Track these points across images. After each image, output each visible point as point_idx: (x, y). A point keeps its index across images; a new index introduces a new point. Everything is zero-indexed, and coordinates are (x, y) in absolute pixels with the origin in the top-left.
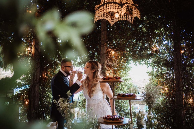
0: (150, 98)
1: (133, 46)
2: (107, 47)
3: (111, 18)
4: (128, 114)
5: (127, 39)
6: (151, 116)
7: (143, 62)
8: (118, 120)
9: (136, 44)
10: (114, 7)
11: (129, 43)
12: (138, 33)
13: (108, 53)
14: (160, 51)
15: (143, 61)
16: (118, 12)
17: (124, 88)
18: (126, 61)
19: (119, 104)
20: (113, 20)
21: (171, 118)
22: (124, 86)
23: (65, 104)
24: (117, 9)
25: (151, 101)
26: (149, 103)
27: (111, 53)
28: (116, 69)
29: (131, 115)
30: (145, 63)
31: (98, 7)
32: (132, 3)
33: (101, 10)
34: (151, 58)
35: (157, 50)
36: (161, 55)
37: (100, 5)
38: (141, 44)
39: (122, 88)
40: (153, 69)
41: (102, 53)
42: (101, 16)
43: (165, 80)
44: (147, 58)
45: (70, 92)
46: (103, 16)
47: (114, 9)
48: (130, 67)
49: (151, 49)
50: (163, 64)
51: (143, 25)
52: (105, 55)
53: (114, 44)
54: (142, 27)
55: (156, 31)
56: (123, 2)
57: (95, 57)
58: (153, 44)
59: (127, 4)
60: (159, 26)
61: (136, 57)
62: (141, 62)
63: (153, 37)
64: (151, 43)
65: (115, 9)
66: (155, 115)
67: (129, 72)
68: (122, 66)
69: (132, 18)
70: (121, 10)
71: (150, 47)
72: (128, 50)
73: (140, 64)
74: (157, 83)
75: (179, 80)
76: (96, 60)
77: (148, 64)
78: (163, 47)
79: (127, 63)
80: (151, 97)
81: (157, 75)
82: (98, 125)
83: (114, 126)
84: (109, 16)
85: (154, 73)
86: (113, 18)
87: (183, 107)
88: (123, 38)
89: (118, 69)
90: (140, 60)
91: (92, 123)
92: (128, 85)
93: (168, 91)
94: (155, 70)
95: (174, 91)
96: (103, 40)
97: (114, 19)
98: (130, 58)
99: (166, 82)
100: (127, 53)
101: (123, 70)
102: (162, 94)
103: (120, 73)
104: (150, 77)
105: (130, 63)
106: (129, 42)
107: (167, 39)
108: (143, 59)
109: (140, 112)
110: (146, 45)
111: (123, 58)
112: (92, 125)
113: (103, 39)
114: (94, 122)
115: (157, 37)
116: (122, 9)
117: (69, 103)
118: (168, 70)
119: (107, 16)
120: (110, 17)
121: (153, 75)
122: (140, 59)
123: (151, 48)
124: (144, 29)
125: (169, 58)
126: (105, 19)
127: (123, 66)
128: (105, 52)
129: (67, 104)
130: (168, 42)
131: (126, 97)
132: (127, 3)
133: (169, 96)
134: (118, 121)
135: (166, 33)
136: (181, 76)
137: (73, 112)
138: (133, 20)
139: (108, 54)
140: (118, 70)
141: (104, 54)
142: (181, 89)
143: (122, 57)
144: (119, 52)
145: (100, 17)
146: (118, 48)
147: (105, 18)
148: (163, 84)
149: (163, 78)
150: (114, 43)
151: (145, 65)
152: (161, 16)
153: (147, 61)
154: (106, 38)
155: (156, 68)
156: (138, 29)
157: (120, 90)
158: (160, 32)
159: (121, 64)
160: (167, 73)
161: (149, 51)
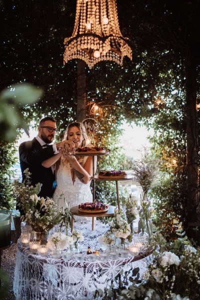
0: (145, 176)
1: (126, 98)
2: (87, 99)
3: (89, 57)
4: (115, 200)
5: (116, 87)
6: (146, 203)
7: (141, 122)
8: (100, 209)
9: (130, 95)
10: (92, 42)
11: (121, 93)
12: (133, 78)
13: (89, 108)
14: (166, 105)
15: (141, 120)
16: (98, 50)
17: (112, 162)
18: (116, 121)
19: (105, 185)
20: (93, 60)
21: (180, 203)
22: (113, 159)
23: (21, 188)
24: (97, 44)
25: (147, 181)
26: (144, 184)
27: (92, 108)
28: (101, 132)
29: (118, 202)
30: (145, 124)
31: (68, 40)
32: (119, 36)
33: (73, 46)
34: (153, 116)
35: (162, 104)
36: (168, 112)
37: (72, 37)
38: (139, 95)
39: (111, 162)
40: (156, 132)
41: (79, 109)
42: (74, 53)
43: (173, 150)
44: (147, 116)
45: (29, 171)
46: (77, 54)
47: (92, 45)
48: (122, 130)
49: (153, 103)
50: (170, 125)
51: (141, 65)
52: (84, 112)
53: (97, 95)
54: (140, 67)
55: (161, 75)
56: (106, 34)
57: (69, 114)
58: (156, 95)
59: (112, 37)
60: (165, 67)
61: (131, 115)
62: (139, 122)
63: (157, 84)
64: (153, 93)
65: (94, 44)
66: (158, 200)
67: (120, 137)
68: (110, 128)
69: (120, 57)
70: (102, 47)
71: (151, 99)
72: (119, 103)
73: (137, 125)
74: (161, 154)
75: (193, 148)
76: (70, 119)
77: (149, 124)
78: (171, 99)
79: (117, 123)
80: (147, 175)
81: (162, 142)
82: (71, 217)
83: (95, 218)
84: (86, 53)
85: (157, 138)
86: (92, 58)
87: (197, 188)
88: (111, 85)
89: (103, 133)
90: (137, 120)
91: (62, 215)
92: (119, 157)
93: (176, 165)
94: (159, 134)
95: (185, 164)
96: (80, 89)
97: (95, 59)
98: (122, 116)
99: (175, 151)
100: (117, 109)
101: (112, 134)
102: (168, 169)
103: (107, 138)
104: (152, 145)
105: (122, 124)
106: (119, 91)
107: (177, 87)
108: (141, 118)
109: (130, 197)
110: (146, 97)
111: (112, 116)
112: (63, 217)
113: (81, 87)
114: (64, 214)
115: (163, 84)
116: (104, 45)
117: (27, 186)
118: (177, 134)
119: (83, 54)
120: (87, 55)
121: (155, 141)
122: (137, 117)
123: (153, 100)
124: (143, 71)
125: (180, 116)
126: (81, 59)
127: (112, 128)
128: (84, 107)
129: (24, 188)
130: (179, 91)
131: (111, 176)
132: (111, 35)
133: (178, 172)
134: (100, 211)
135: (175, 78)
136: (196, 143)
137: (33, 200)
138: (122, 59)
139: (88, 110)
140: (103, 135)
141: (83, 110)
142: (196, 161)
143: (110, 115)
144: (105, 107)
145: (72, 55)
146: (104, 100)
147: (80, 57)
148: (170, 155)
149: (170, 147)
150: (97, 93)
151: (145, 127)
152: (168, 51)
153: (147, 121)
154: (85, 85)
155: (160, 131)
156: (134, 72)
157: (108, 164)
158: (166, 76)
159: (108, 125)
160: (177, 139)
161: (150, 104)
